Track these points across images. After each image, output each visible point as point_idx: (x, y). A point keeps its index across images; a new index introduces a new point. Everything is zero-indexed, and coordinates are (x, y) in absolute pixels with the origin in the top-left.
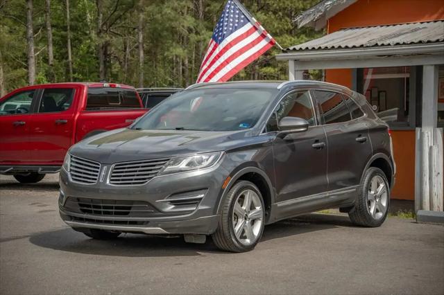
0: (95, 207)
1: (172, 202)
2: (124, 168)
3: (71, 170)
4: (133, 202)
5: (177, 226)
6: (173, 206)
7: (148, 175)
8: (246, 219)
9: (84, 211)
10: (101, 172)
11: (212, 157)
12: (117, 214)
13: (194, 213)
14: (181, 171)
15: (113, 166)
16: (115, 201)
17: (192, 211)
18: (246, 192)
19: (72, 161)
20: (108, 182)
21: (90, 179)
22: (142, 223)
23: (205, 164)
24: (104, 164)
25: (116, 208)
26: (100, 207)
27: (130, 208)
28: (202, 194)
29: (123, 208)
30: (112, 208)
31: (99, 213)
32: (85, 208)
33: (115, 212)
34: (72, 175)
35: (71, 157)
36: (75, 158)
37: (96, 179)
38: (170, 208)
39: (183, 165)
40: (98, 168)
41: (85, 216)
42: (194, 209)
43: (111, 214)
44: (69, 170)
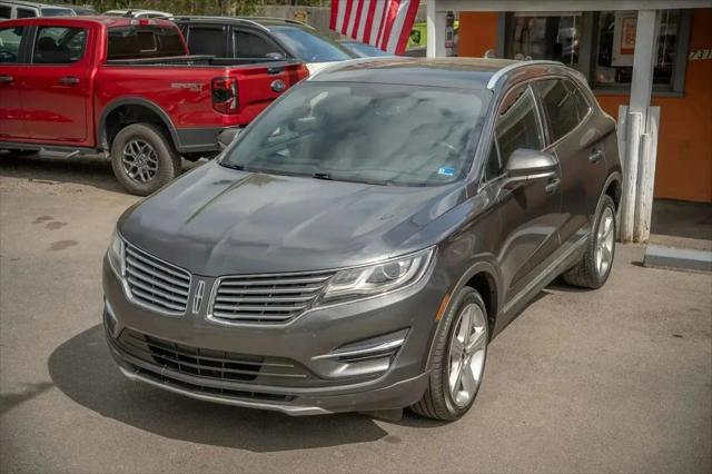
0: (181, 358)
1: (344, 359)
3: (128, 274)
4: (263, 359)
6: (347, 365)
7: (293, 303)
8: (463, 358)
9: (161, 362)
10: (192, 294)
11: (416, 262)
12: (228, 376)
13: (386, 375)
14: (360, 296)
15: (218, 281)
16: (226, 353)
17: (382, 372)
19: (127, 254)
20: (209, 317)
21: (170, 301)
22: (283, 397)
23: (403, 277)
24: (198, 276)
25: (227, 365)
26: (194, 361)
27: (257, 368)
28: (397, 339)
29: (244, 368)
30: (219, 365)
31: (194, 372)
32: (163, 356)
33: (226, 373)
34: (131, 286)
35: (126, 245)
36: (134, 250)
37: (184, 305)
38: (342, 370)
39: (359, 284)
40: (187, 281)
41: (163, 371)
42: (385, 367)
43: (218, 375)
44: (123, 273)
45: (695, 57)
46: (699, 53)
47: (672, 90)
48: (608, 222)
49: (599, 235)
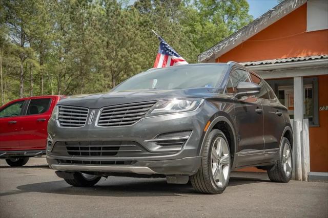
0: (82, 149)
1: (159, 143)
2: (112, 111)
3: (59, 118)
4: (121, 142)
5: (164, 165)
6: (160, 147)
7: (136, 116)
8: (219, 164)
9: (71, 154)
10: (89, 116)
11: (194, 103)
12: (104, 154)
13: (180, 153)
14: (167, 113)
15: (102, 109)
16: (103, 142)
17: (178, 151)
18: (219, 140)
19: (60, 111)
20: (96, 125)
22: (130, 163)
23: (188, 108)
24: (92, 109)
25: (105, 148)
26: (87, 149)
27: (118, 148)
28: (186, 135)
29: (110, 148)
30: (100, 149)
31: (87, 154)
32: (73, 151)
33: (103, 153)
34: (60, 122)
35: (60, 107)
36: (63, 108)
37: (84, 123)
38: (156, 148)
39: (168, 108)
40: (87, 113)
41: (72, 158)
42: (180, 149)
43: (99, 154)
44: (57, 119)
45: (322, 109)
46: (324, 107)
47: (314, 124)
48: (288, 151)
49: (284, 156)
